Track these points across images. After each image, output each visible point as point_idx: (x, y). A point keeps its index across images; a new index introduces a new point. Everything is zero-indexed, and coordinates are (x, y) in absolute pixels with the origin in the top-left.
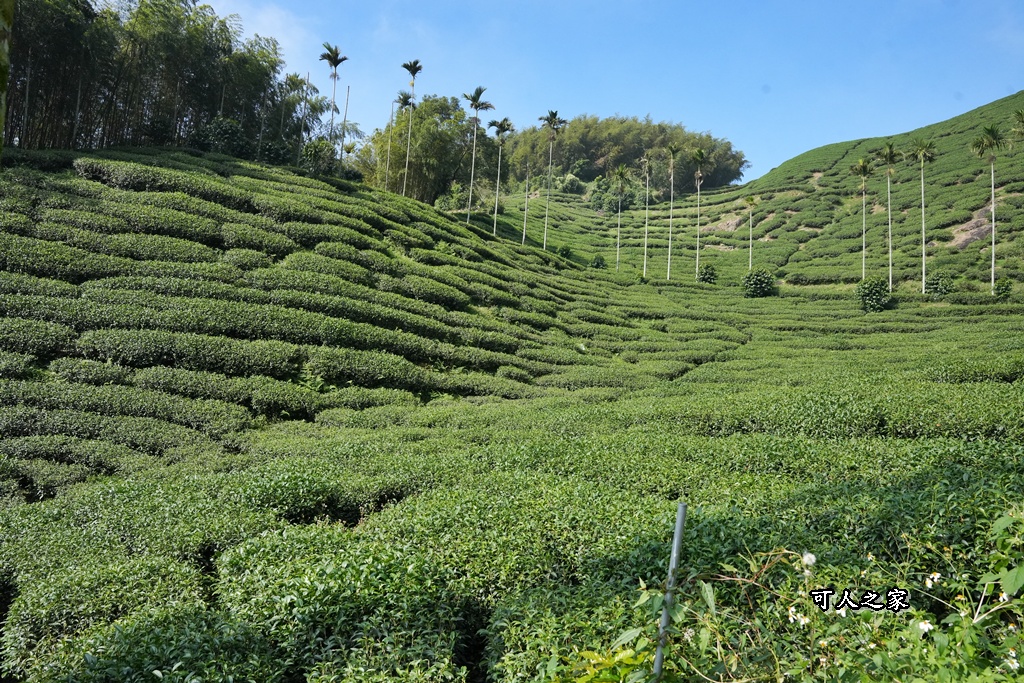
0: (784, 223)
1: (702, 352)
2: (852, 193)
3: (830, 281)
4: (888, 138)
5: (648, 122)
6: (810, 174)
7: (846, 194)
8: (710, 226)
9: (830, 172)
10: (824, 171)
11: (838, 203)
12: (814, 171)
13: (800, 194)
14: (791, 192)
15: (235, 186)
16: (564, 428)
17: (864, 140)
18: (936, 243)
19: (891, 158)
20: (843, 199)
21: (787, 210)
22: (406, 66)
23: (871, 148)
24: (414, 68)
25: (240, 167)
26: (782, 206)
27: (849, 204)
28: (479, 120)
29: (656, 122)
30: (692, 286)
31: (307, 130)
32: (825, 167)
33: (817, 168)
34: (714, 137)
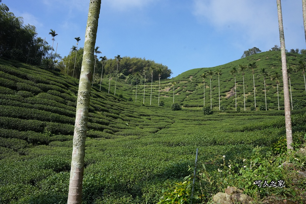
0: (182, 90)
1: (162, 126)
2: (200, 82)
3: (195, 106)
4: (209, 68)
5: (144, 59)
6: (189, 76)
7: (199, 83)
8: (162, 90)
9: (194, 76)
10: (193, 76)
11: (197, 85)
12: (190, 76)
13: (187, 82)
14: (184, 81)
15: (21, 71)
16: (128, 146)
17: (203, 68)
18: (222, 97)
19: (211, 74)
20: (198, 84)
21: (183, 86)
22: (76, 38)
23: (205, 70)
24: (78, 39)
25: (22, 65)
26: (182, 85)
27: (200, 85)
28: (97, 56)
29: (146, 60)
30: (157, 107)
31: (44, 55)
32: (193, 75)
33: (191, 75)
34: (163, 65)
